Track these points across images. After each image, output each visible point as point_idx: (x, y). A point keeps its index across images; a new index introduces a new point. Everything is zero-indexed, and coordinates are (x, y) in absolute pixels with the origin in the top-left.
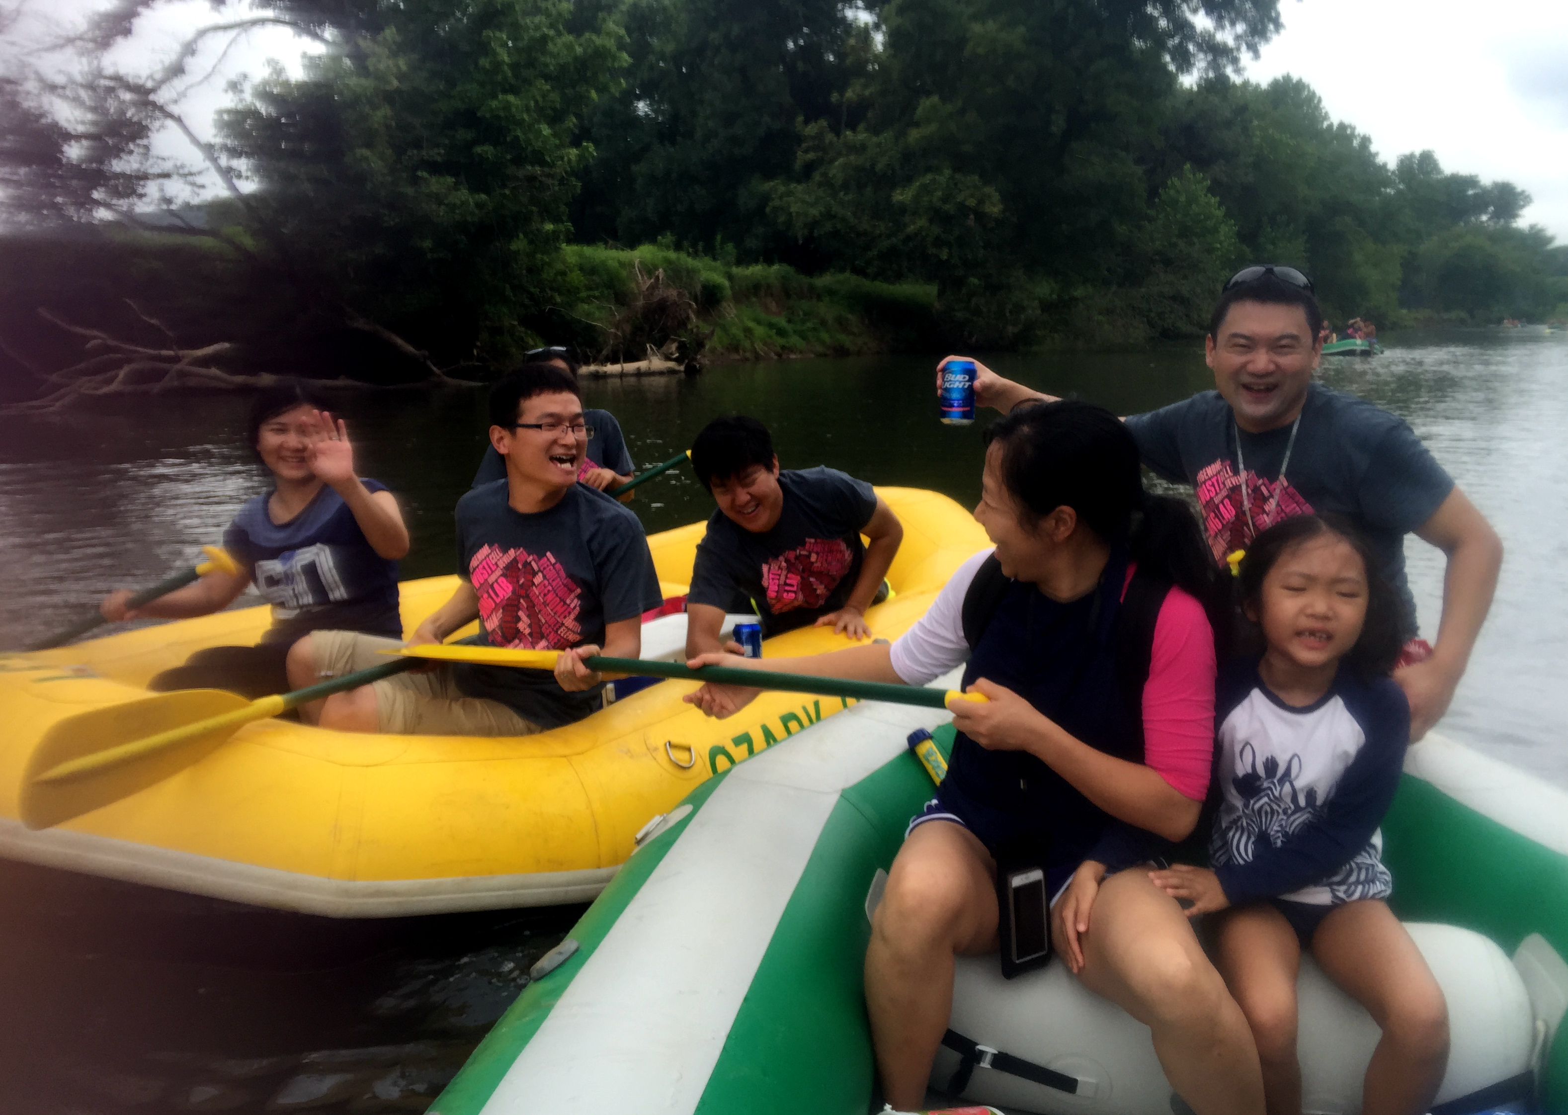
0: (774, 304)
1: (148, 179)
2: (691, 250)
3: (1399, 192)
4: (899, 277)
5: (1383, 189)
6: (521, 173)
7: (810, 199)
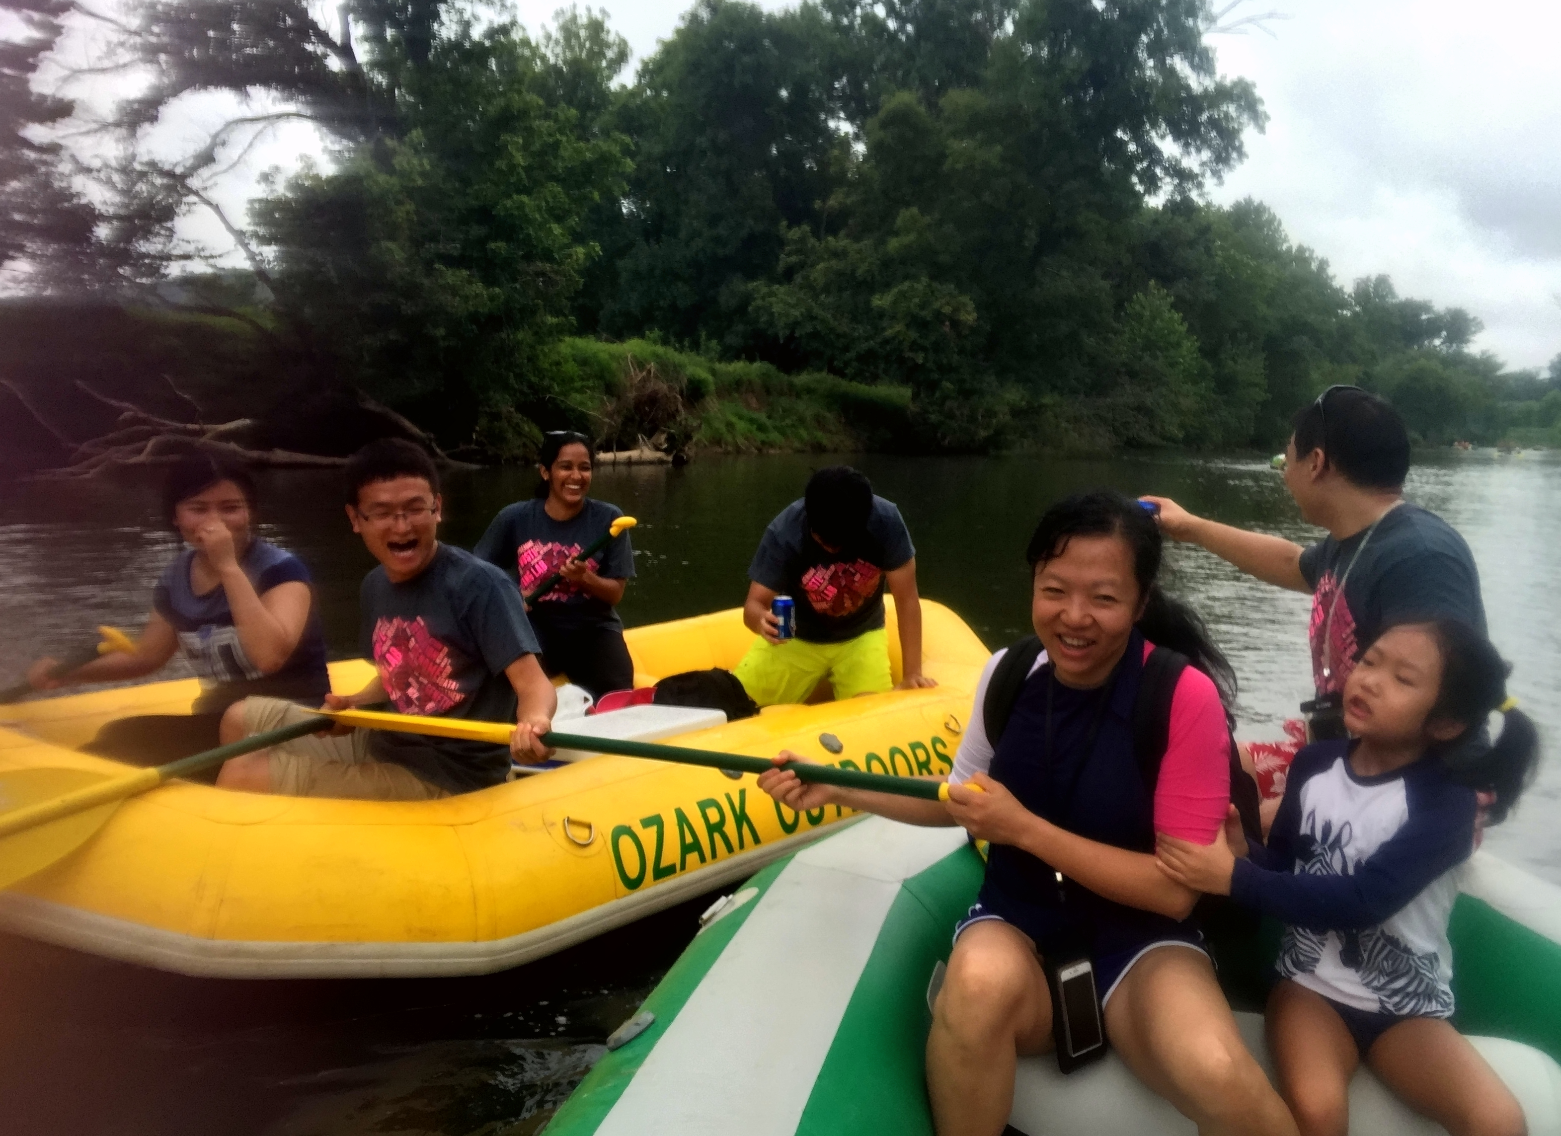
0: (754, 400)
1: (171, 260)
2: (677, 345)
3: (1355, 314)
4: (874, 379)
5: (1339, 311)
6: (532, 269)
7: (792, 300)
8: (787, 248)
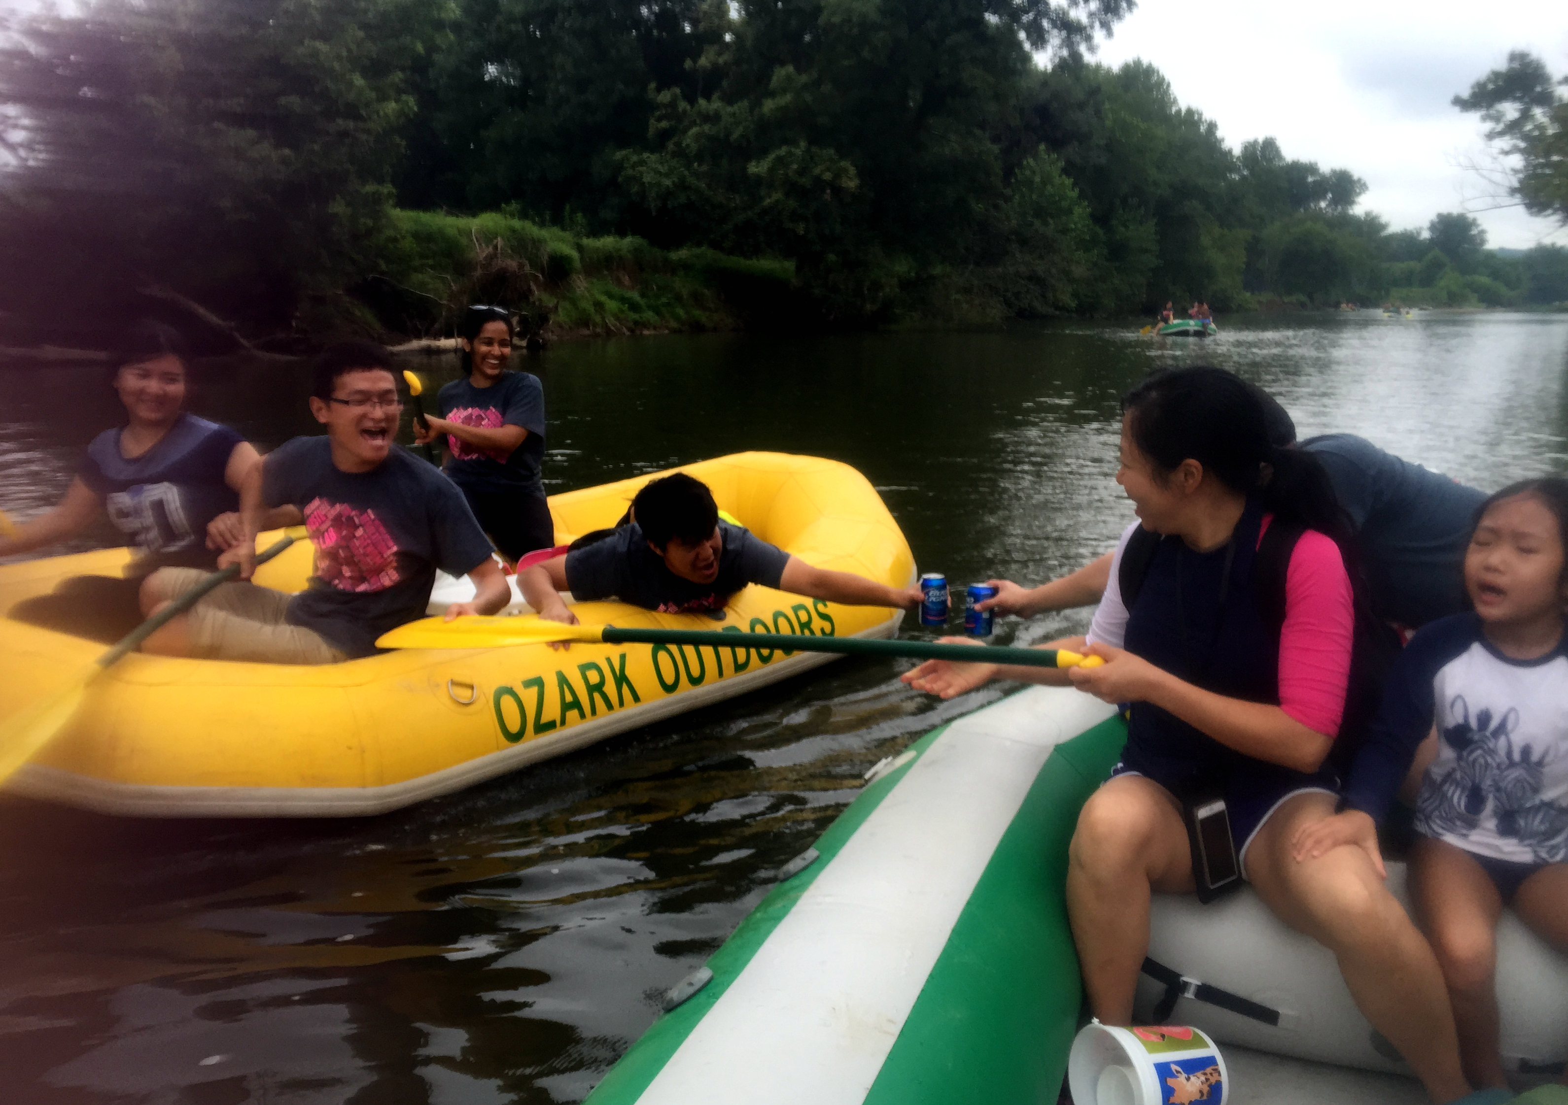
0: (627, 278)
2: (537, 218)
3: (1243, 178)
4: (757, 252)
5: (1228, 175)
6: (331, 128)
7: (663, 169)
8: (657, 113)
